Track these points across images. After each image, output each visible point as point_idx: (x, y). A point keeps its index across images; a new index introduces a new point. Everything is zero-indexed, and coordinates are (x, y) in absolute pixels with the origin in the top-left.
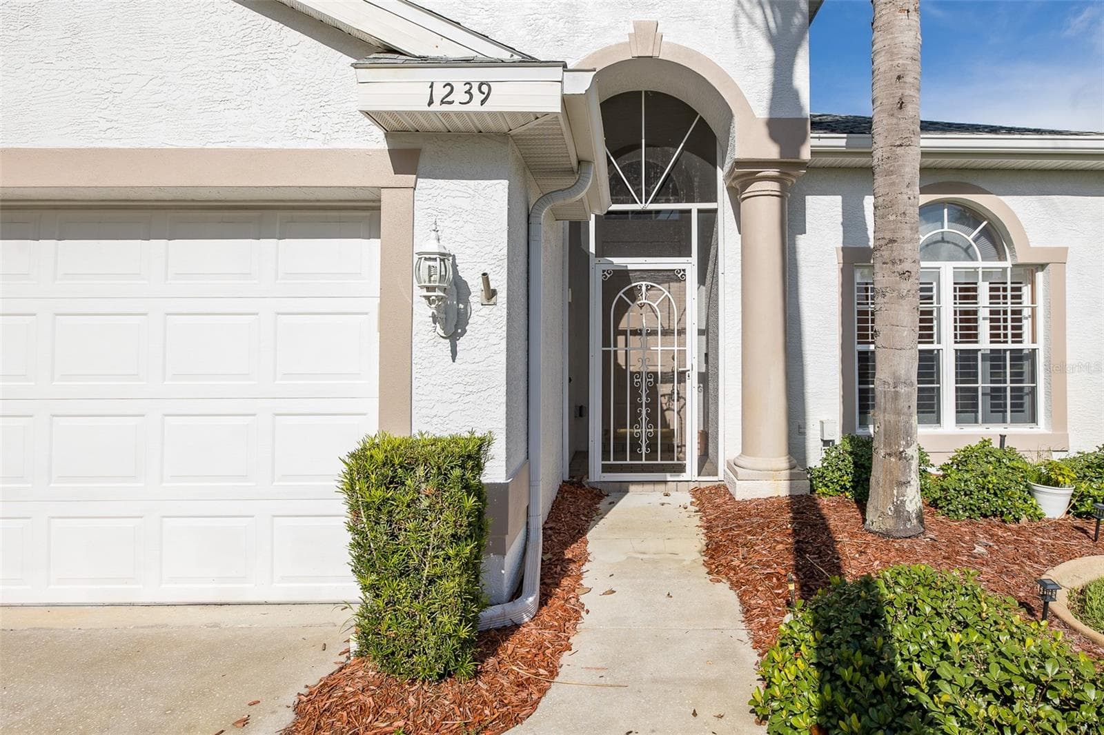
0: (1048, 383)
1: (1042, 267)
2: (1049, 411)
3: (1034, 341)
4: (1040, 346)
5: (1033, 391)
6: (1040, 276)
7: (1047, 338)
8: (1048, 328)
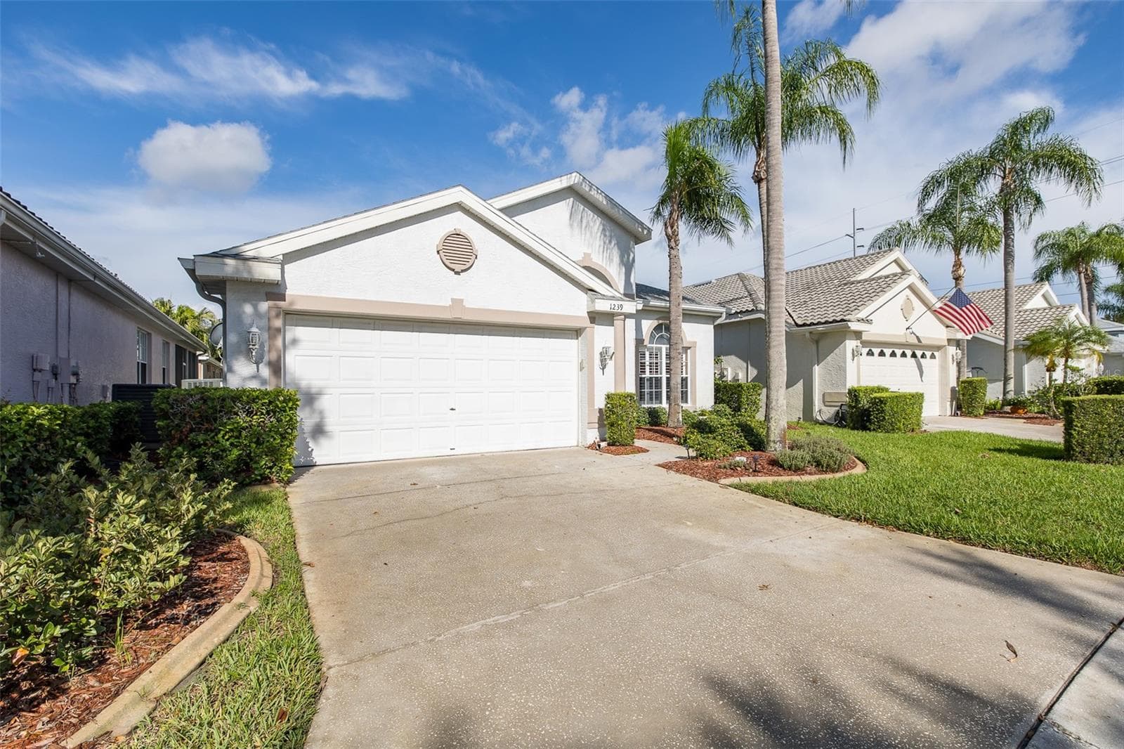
0: (691, 388)
1: (690, 348)
2: (691, 398)
3: (687, 374)
4: (689, 376)
5: (687, 391)
6: (689, 351)
7: (691, 374)
8: (691, 369)
